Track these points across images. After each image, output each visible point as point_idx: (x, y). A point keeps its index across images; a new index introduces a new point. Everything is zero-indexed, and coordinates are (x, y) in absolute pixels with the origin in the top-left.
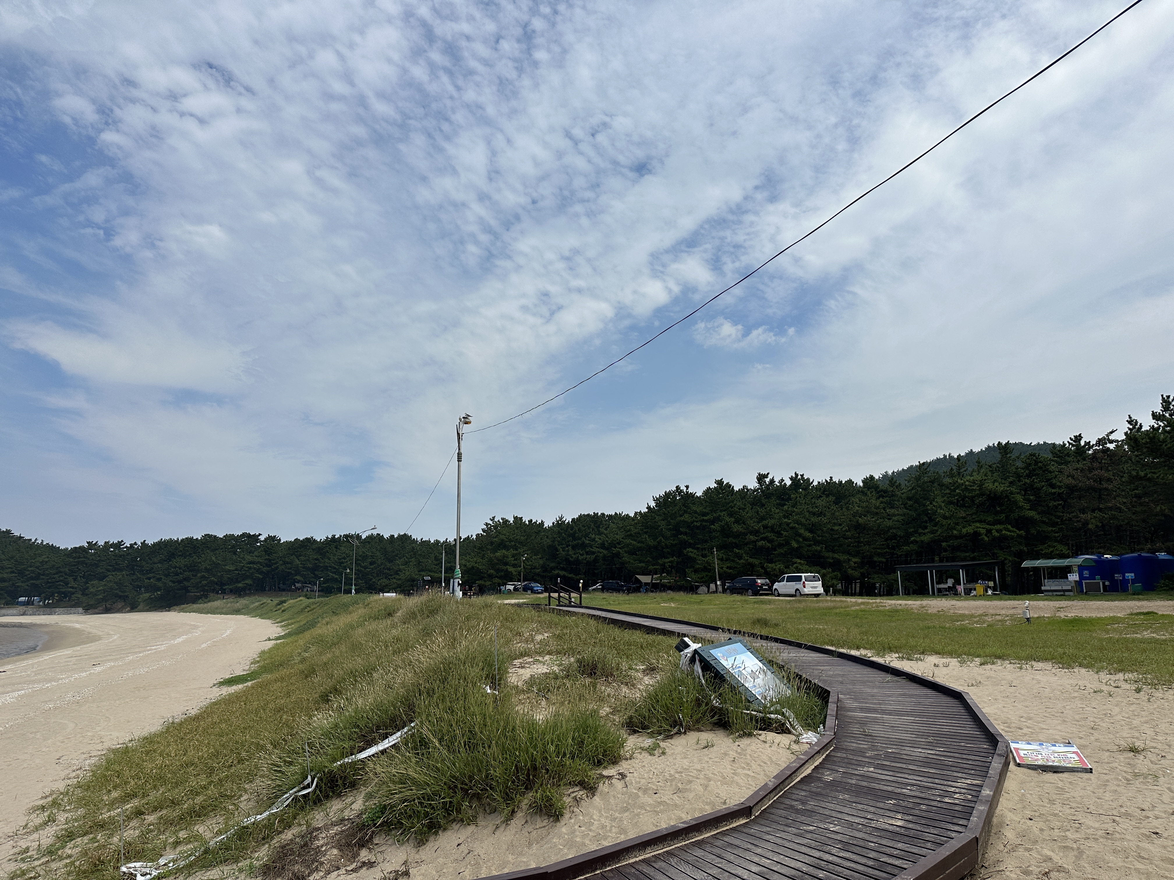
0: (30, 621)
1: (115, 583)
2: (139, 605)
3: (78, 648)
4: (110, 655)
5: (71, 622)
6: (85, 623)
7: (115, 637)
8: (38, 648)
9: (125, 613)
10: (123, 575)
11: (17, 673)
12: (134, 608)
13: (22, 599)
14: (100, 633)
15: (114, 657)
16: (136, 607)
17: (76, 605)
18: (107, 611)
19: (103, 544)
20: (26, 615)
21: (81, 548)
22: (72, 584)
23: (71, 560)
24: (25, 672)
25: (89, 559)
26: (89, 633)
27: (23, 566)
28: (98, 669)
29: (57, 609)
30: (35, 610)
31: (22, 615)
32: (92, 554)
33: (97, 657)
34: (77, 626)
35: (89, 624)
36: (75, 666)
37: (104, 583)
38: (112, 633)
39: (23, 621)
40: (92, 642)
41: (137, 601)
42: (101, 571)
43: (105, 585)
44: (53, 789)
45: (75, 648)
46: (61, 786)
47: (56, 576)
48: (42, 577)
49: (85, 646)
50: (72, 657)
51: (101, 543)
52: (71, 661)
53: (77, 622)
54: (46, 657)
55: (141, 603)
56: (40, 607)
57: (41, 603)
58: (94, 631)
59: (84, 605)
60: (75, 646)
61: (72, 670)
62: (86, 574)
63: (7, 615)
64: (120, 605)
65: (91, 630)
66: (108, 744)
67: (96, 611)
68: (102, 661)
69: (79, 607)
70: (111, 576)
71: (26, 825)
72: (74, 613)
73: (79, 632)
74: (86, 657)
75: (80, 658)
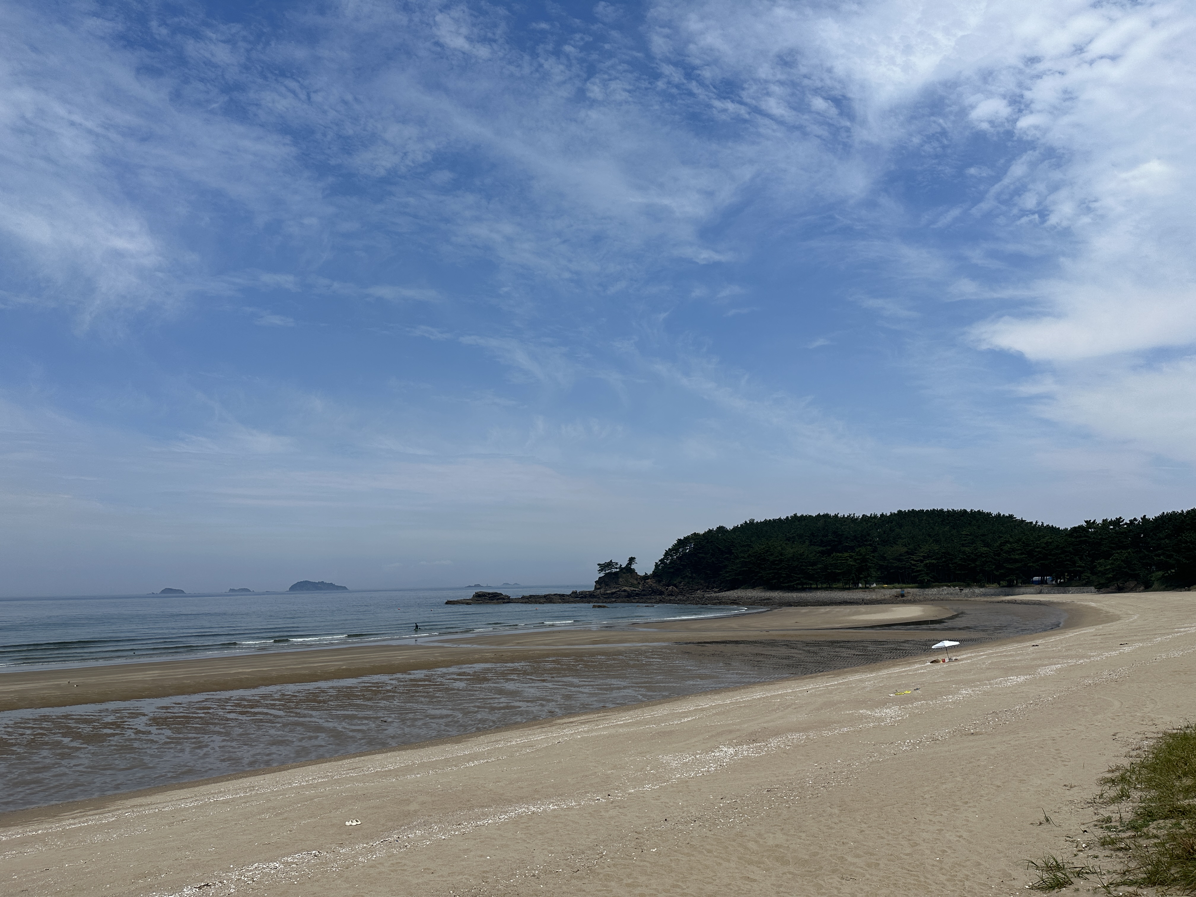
0: (1048, 599)
1: (1122, 561)
2: (1153, 583)
3: (1101, 627)
4: (1135, 636)
5: (1086, 600)
6: (1100, 602)
7: (1136, 617)
8: (1061, 625)
9: (1140, 592)
10: (1129, 553)
11: (1048, 648)
12: (1148, 587)
13: (1036, 578)
14: (1119, 613)
15: (1141, 638)
16: (1151, 586)
17: (1088, 584)
18: (1120, 590)
19: (1101, 522)
20: (1043, 593)
21: (1081, 527)
22: (1080, 563)
23: (1073, 539)
24: (1056, 647)
25: (1090, 537)
26: (1107, 612)
27: (1031, 548)
28: (1126, 649)
29: (1070, 588)
30: (1050, 589)
31: (1039, 593)
32: (1092, 533)
33: (1122, 637)
34: (1093, 604)
35: (1104, 603)
36: (1102, 645)
37: (1110, 562)
38: (1131, 613)
39: (1042, 599)
40: (1112, 621)
41: (1150, 580)
42: (1105, 549)
43: (1112, 564)
44: (1119, 765)
45: (1097, 627)
46: (1126, 763)
47: (1063, 556)
48: (1050, 557)
49: (1106, 625)
50: (1096, 635)
51: (1099, 521)
52: (1097, 639)
53: (1092, 601)
54: (1071, 634)
55: (1155, 582)
56: (1054, 586)
57: (1054, 582)
58: (1111, 610)
59: (1095, 584)
60: (1096, 625)
61: (1101, 648)
62: (1091, 553)
63: (1026, 593)
64: (1132, 584)
65: (1108, 609)
66: (1162, 728)
67: (1109, 589)
68: (1128, 641)
69: (1091, 586)
70: (1116, 555)
71: (1102, 795)
72: (1087, 592)
73: (1096, 611)
74: (1111, 636)
75: (1105, 636)
